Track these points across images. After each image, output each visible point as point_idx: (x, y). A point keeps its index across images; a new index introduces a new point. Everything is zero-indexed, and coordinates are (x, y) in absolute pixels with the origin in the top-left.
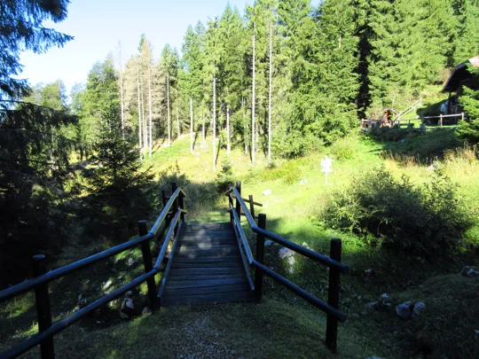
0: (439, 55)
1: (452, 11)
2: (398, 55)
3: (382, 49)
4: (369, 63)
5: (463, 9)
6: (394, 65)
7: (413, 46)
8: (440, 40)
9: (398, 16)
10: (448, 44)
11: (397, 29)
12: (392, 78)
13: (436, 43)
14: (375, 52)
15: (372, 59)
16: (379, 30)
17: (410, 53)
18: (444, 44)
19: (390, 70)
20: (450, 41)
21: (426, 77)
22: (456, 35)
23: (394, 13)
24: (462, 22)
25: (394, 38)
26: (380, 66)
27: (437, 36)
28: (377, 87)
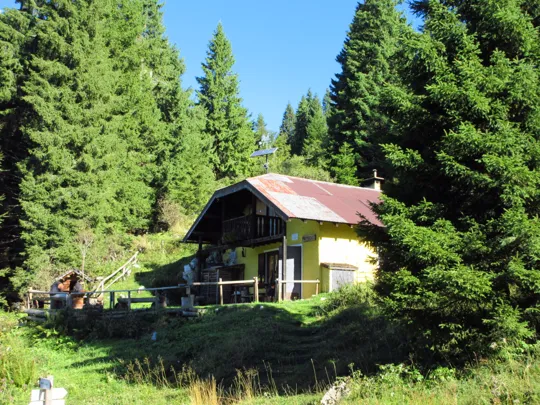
0: (142, 183)
1: (159, 113)
2: (82, 167)
3: (52, 149)
4: (23, 176)
5: (176, 115)
6: (76, 185)
7: (108, 156)
8: (143, 157)
9: (83, 94)
10: (155, 167)
11: (80, 118)
12: (71, 211)
13: (135, 160)
14: (39, 154)
15: (28, 168)
16: (48, 112)
17: (104, 167)
18: (149, 165)
19: (66, 194)
20: (158, 161)
21: (124, 220)
22: (168, 153)
23: (74, 88)
24: (175, 134)
25: (77, 133)
26: (46, 184)
27: (137, 150)
28: (39, 227)
